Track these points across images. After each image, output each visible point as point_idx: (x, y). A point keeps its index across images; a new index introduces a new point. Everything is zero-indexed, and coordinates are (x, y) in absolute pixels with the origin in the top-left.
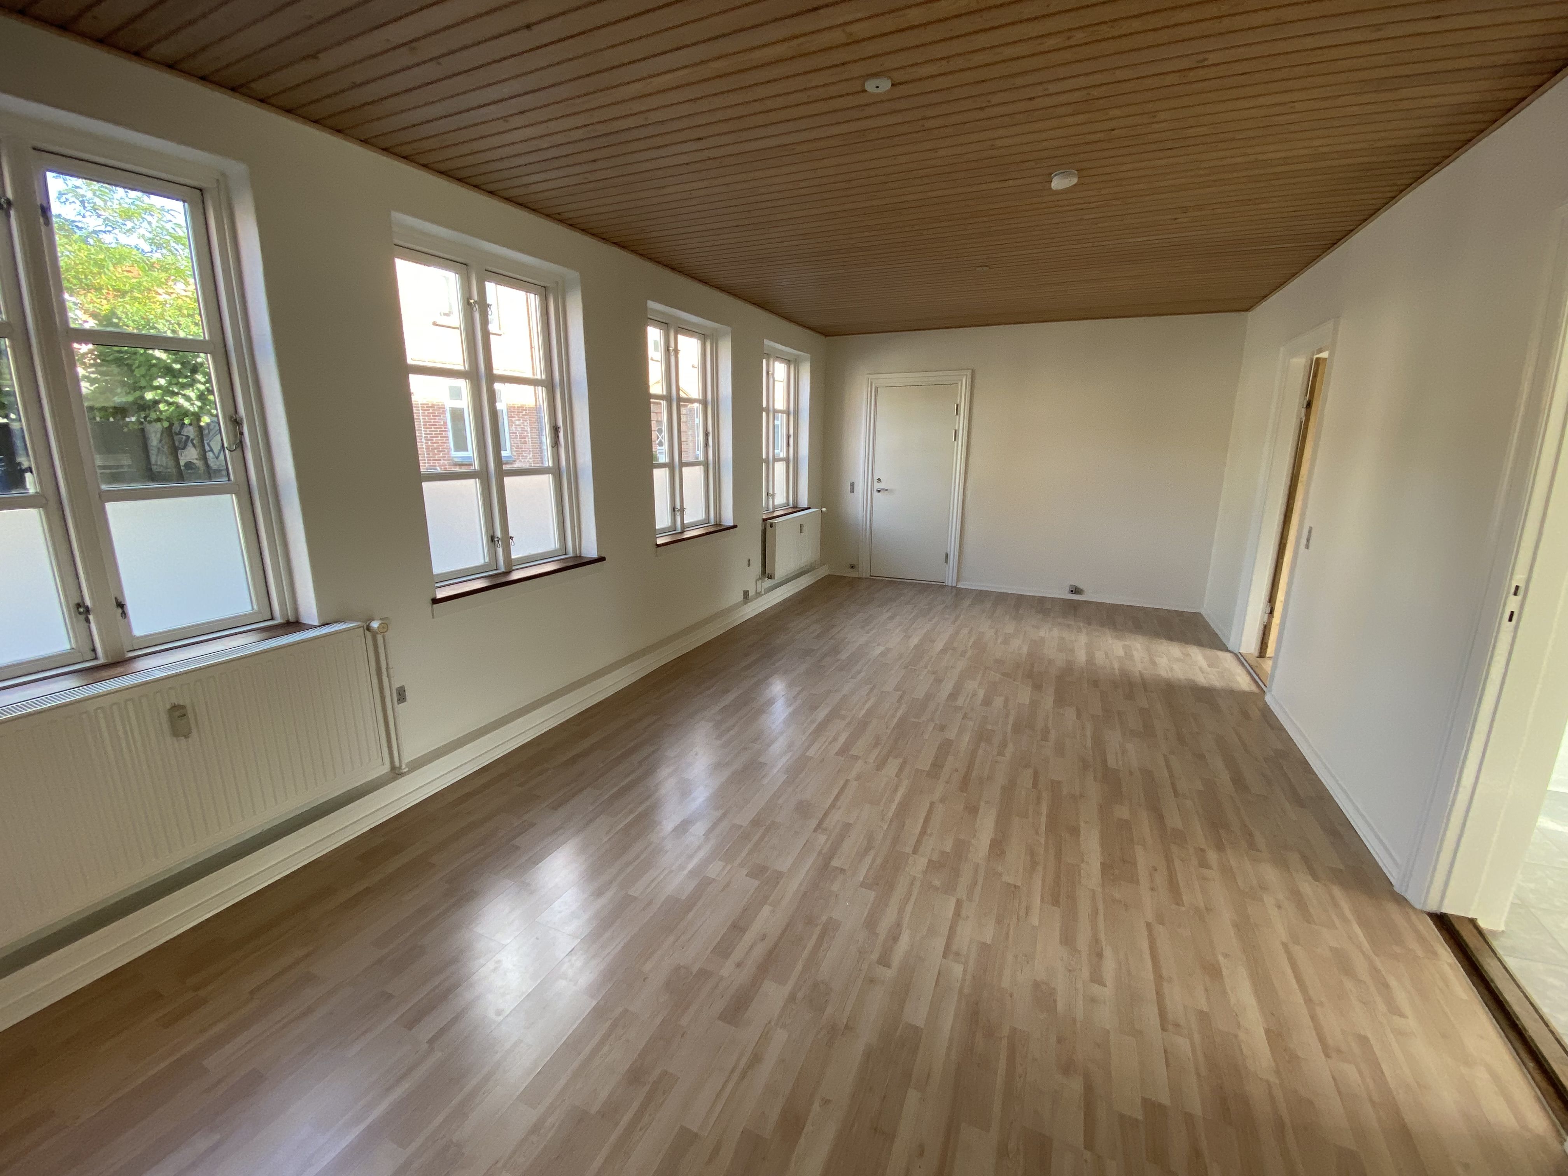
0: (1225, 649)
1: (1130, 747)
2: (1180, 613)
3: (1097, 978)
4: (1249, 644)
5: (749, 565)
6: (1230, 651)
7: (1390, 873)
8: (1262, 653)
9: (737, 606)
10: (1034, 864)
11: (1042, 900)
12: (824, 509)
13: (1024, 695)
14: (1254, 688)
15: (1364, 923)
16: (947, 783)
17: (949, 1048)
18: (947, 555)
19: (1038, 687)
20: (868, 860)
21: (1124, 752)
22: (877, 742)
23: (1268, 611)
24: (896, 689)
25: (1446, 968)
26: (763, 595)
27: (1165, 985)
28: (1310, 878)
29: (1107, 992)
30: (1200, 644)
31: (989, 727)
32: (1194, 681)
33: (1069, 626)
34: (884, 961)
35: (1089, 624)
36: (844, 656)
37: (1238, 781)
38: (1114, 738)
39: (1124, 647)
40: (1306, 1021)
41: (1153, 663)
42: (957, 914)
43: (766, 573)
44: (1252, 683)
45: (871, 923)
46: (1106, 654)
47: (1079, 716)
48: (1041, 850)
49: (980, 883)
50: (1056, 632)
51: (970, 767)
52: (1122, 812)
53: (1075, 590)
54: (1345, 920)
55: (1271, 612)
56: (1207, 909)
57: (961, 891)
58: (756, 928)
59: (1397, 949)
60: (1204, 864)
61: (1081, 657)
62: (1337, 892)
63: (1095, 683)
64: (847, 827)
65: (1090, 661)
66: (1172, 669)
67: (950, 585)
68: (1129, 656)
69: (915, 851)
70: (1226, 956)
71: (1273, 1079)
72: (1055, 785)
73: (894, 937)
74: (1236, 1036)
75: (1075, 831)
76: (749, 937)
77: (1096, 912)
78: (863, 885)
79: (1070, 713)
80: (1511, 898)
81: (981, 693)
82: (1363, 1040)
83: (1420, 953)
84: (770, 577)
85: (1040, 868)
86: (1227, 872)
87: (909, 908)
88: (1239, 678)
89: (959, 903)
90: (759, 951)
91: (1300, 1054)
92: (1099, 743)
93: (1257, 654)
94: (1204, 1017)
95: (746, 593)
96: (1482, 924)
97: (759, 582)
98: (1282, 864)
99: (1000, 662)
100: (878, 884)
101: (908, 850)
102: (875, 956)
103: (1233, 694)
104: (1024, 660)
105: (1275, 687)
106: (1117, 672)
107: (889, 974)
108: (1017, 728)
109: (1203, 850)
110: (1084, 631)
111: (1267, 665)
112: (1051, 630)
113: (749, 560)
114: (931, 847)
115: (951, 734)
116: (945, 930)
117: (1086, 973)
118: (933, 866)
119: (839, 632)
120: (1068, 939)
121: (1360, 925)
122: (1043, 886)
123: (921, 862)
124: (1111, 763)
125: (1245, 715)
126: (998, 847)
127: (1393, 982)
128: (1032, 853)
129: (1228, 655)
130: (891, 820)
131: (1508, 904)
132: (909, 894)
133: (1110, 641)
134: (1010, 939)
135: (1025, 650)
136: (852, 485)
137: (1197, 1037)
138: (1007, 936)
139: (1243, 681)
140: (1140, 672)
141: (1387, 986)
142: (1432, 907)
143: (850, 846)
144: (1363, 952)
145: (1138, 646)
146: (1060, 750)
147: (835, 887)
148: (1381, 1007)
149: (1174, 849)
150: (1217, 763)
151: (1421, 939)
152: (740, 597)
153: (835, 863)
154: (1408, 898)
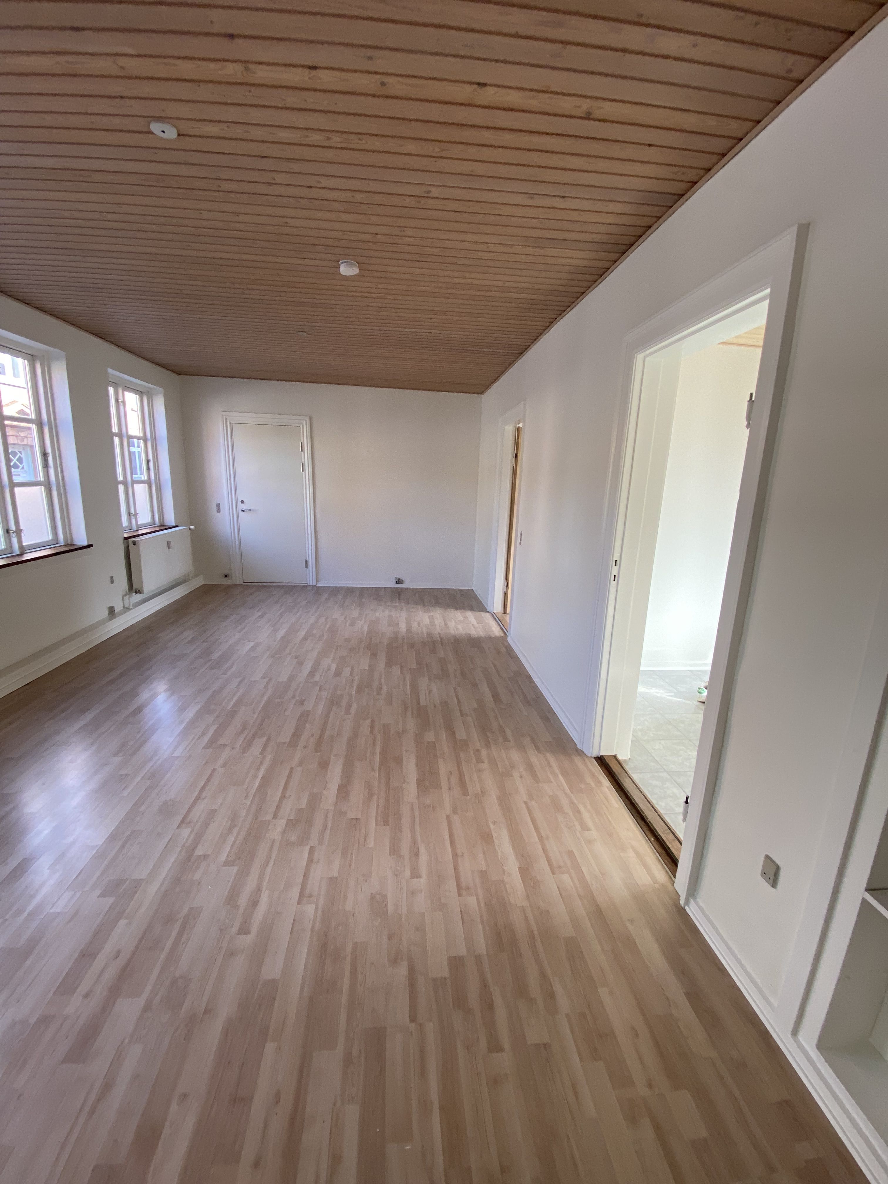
0: (485, 611)
1: (434, 688)
2: (461, 591)
3: (415, 874)
4: (498, 607)
5: (112, 582)
6: (489, 612)
7: (573, 736)
8: (505, 612)
9: (102, 623)
10: (370, 795)
11: (376, 824)
12: (192, 527)
13: (365, 664)
14: (502, 634)
15: (565, 774)
16: (305, 748)
17: (302, 987)
18: (306, 561)
19: (374, 655)
20: (231, 838)
21: (430, 691)
22: (244, 726)
23: (506, 585)
24: (263, 678)
25: (607, 790)
26: (131, 609)
27: (460, 859)
28: (536, 752)
29: (421, 883)
30: (472, 609)
31: (339, 693)
32: (470, 634)
33: (396, 607)
34: (244, 930)
35: (408, 603)
36: (215, 656)
37: (496, 697)
38: (424, 683)
39: (429, 617)
40: (541, 853)
41: (446, 625)
42: (310, 861)
43: (133, 588)
44: (500, 630)
45: (232, 899)
46: (419, 624)
47: (402, 672)
48: (376, 784)
49: (329, 828)
50: (387, 613)
51: (323, 730)
52: (430, 736)
53: (399, 581)
54: (555, 775)
55: (507, 585)
56: (482, 792)
57: (314, 841)
58: (109, 948)
59: (582, 786)
60: (479, 761)
61: (403, 628)
62: (549, 756)
63: (412, 646)
64: (212, 813)
65: (409, 630)
66: (457, 628)
67: (311, 584)
68: (432, 623)
69: (275, 817)
70: (494, 823)
71: (525, 904)
72: (386, 727)
73: (254, 903)
74: (503, 881)
75: (399, 760)
76: (100, 961)
77: (413, 821)
78: (227, 863)
79: (396, 671)
80: (631, 738)
81: (334, 667)
82: (571, 854)
83: (593, 784)
84: (138, 592)
85: (375, 798)
86: (493, 762)
87: (269, 870)
88: (493, 629)
89: (312, 850)
90: (111, 973)
91: (539, 878)
92: (414, 687)
93: (502, 612)
94: (483, 874)
95: (111, 610)
96: (620, 757)
97: (127, 598)
98: (521, 747)
99: (348, 640)
100: (239, 858)
101: (269, 817)
102: (235, 929)
103: (491, 639)
104: (365, 636)
105: (512, 632)
106: (425, 635)
107: (247, 940)
108: (360, 690)
109: (478, 751)
110: (405, 609)
111: (507, 618)
112: (383, 611)
113: (112, 578)
114: (288, 809)
115: (309, 706)
116: (299, 880)
117: (408, 873)
118: (291, 824)
119: (211, 635)
120: (395, 850)
121: (563, 775)
122: (377, 812)
123: (281, 823)
124: (423, 702)
125: (498, 652)
126: (343, 791)
127: (582, 808)
128: (369, 787)
129: (488, 615)
130: (254, 796)
131: (630, 741)
132: (269, 857)
133: (421, 613)
134: (353, 866)
135: (366, 628)
136: (218, 505)
137: (480, 891)
138: (350, 864)
139: (496, 631)
140: (439, 634)
141: (579, 812)
142: (595, 754)
143: (214, 831)
144: (565, 793)
145: (437, 615)
146: (389, 700)
147: (197, 876)
148: (578, 827)
149: (462, 755)
150: (485, 688)
151: (593, 775)
152: (105, 614)
153: (199, 852)
154: (584, 751)
